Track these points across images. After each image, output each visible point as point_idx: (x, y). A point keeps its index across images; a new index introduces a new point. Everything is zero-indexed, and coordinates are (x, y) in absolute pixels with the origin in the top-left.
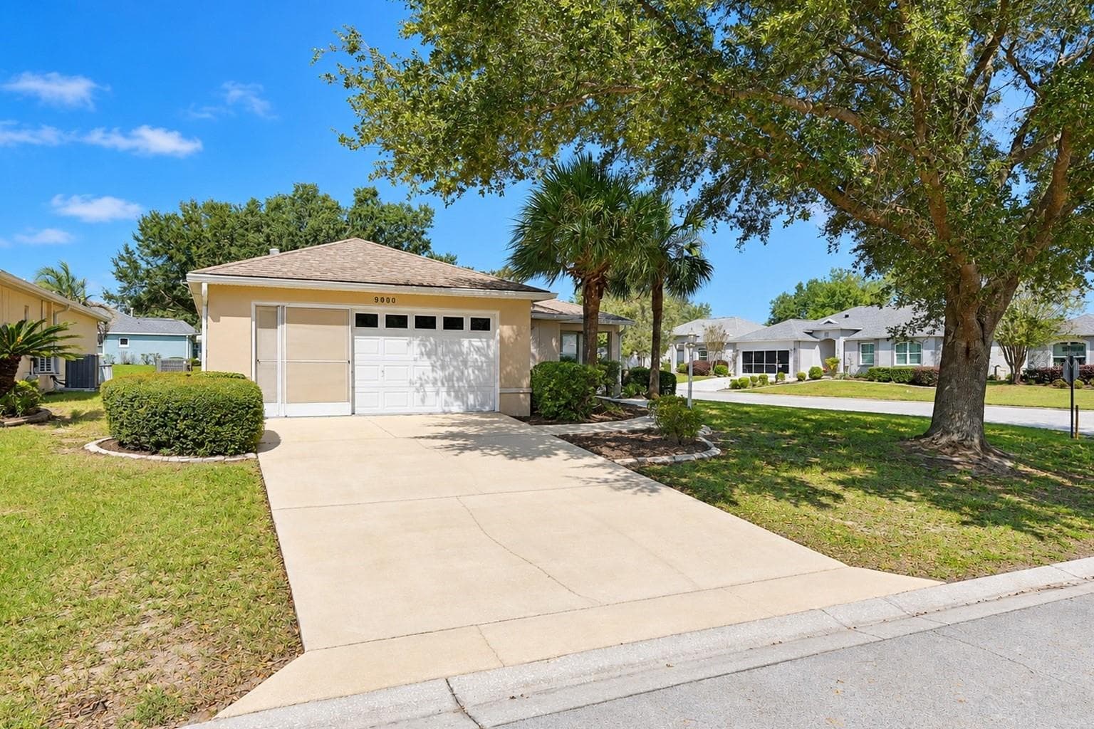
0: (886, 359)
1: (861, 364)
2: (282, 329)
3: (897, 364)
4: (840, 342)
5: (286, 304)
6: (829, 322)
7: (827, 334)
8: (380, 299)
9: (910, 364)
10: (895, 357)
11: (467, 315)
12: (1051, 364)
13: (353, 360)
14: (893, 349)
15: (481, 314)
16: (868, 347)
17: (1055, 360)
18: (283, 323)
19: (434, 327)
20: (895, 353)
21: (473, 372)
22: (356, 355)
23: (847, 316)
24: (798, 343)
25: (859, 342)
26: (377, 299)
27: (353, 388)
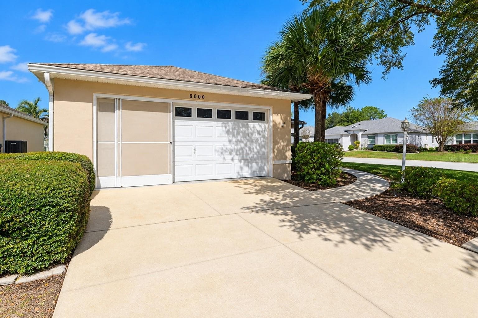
0: (381, 141)
1: (368, 144)
2: (118, 114)
3: (386, 143)
4: (359, 134)
5: (123, 97)
6: (354, 127)
7: (354, 132)
8: (193, 96)
9: (392, 143)
10: (385, 140)
11: (251, 109)
12: (455, 143)
13: (174, 141)
14: (384, 137)
15: (259, 109)
16: (372, 137)
17: (457, 141)
18: (119, 109)
19: (229, 117)
20: (385, 139)
21: (256, 148)
22: (175, 138)
23: (360, 125)
24: (342, 136)
25: (367, 135)
26: (191, 96)
27: (174, 162)
